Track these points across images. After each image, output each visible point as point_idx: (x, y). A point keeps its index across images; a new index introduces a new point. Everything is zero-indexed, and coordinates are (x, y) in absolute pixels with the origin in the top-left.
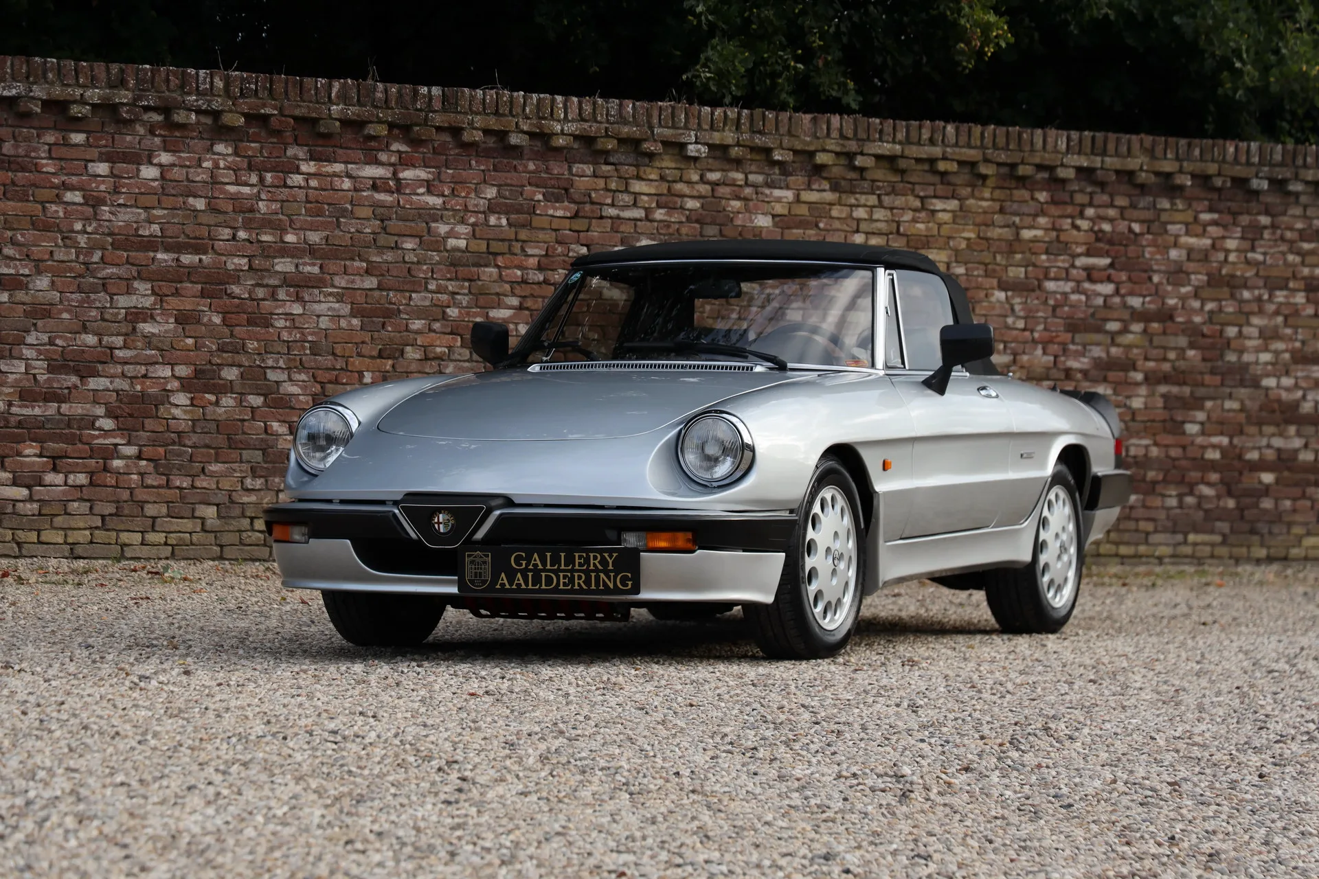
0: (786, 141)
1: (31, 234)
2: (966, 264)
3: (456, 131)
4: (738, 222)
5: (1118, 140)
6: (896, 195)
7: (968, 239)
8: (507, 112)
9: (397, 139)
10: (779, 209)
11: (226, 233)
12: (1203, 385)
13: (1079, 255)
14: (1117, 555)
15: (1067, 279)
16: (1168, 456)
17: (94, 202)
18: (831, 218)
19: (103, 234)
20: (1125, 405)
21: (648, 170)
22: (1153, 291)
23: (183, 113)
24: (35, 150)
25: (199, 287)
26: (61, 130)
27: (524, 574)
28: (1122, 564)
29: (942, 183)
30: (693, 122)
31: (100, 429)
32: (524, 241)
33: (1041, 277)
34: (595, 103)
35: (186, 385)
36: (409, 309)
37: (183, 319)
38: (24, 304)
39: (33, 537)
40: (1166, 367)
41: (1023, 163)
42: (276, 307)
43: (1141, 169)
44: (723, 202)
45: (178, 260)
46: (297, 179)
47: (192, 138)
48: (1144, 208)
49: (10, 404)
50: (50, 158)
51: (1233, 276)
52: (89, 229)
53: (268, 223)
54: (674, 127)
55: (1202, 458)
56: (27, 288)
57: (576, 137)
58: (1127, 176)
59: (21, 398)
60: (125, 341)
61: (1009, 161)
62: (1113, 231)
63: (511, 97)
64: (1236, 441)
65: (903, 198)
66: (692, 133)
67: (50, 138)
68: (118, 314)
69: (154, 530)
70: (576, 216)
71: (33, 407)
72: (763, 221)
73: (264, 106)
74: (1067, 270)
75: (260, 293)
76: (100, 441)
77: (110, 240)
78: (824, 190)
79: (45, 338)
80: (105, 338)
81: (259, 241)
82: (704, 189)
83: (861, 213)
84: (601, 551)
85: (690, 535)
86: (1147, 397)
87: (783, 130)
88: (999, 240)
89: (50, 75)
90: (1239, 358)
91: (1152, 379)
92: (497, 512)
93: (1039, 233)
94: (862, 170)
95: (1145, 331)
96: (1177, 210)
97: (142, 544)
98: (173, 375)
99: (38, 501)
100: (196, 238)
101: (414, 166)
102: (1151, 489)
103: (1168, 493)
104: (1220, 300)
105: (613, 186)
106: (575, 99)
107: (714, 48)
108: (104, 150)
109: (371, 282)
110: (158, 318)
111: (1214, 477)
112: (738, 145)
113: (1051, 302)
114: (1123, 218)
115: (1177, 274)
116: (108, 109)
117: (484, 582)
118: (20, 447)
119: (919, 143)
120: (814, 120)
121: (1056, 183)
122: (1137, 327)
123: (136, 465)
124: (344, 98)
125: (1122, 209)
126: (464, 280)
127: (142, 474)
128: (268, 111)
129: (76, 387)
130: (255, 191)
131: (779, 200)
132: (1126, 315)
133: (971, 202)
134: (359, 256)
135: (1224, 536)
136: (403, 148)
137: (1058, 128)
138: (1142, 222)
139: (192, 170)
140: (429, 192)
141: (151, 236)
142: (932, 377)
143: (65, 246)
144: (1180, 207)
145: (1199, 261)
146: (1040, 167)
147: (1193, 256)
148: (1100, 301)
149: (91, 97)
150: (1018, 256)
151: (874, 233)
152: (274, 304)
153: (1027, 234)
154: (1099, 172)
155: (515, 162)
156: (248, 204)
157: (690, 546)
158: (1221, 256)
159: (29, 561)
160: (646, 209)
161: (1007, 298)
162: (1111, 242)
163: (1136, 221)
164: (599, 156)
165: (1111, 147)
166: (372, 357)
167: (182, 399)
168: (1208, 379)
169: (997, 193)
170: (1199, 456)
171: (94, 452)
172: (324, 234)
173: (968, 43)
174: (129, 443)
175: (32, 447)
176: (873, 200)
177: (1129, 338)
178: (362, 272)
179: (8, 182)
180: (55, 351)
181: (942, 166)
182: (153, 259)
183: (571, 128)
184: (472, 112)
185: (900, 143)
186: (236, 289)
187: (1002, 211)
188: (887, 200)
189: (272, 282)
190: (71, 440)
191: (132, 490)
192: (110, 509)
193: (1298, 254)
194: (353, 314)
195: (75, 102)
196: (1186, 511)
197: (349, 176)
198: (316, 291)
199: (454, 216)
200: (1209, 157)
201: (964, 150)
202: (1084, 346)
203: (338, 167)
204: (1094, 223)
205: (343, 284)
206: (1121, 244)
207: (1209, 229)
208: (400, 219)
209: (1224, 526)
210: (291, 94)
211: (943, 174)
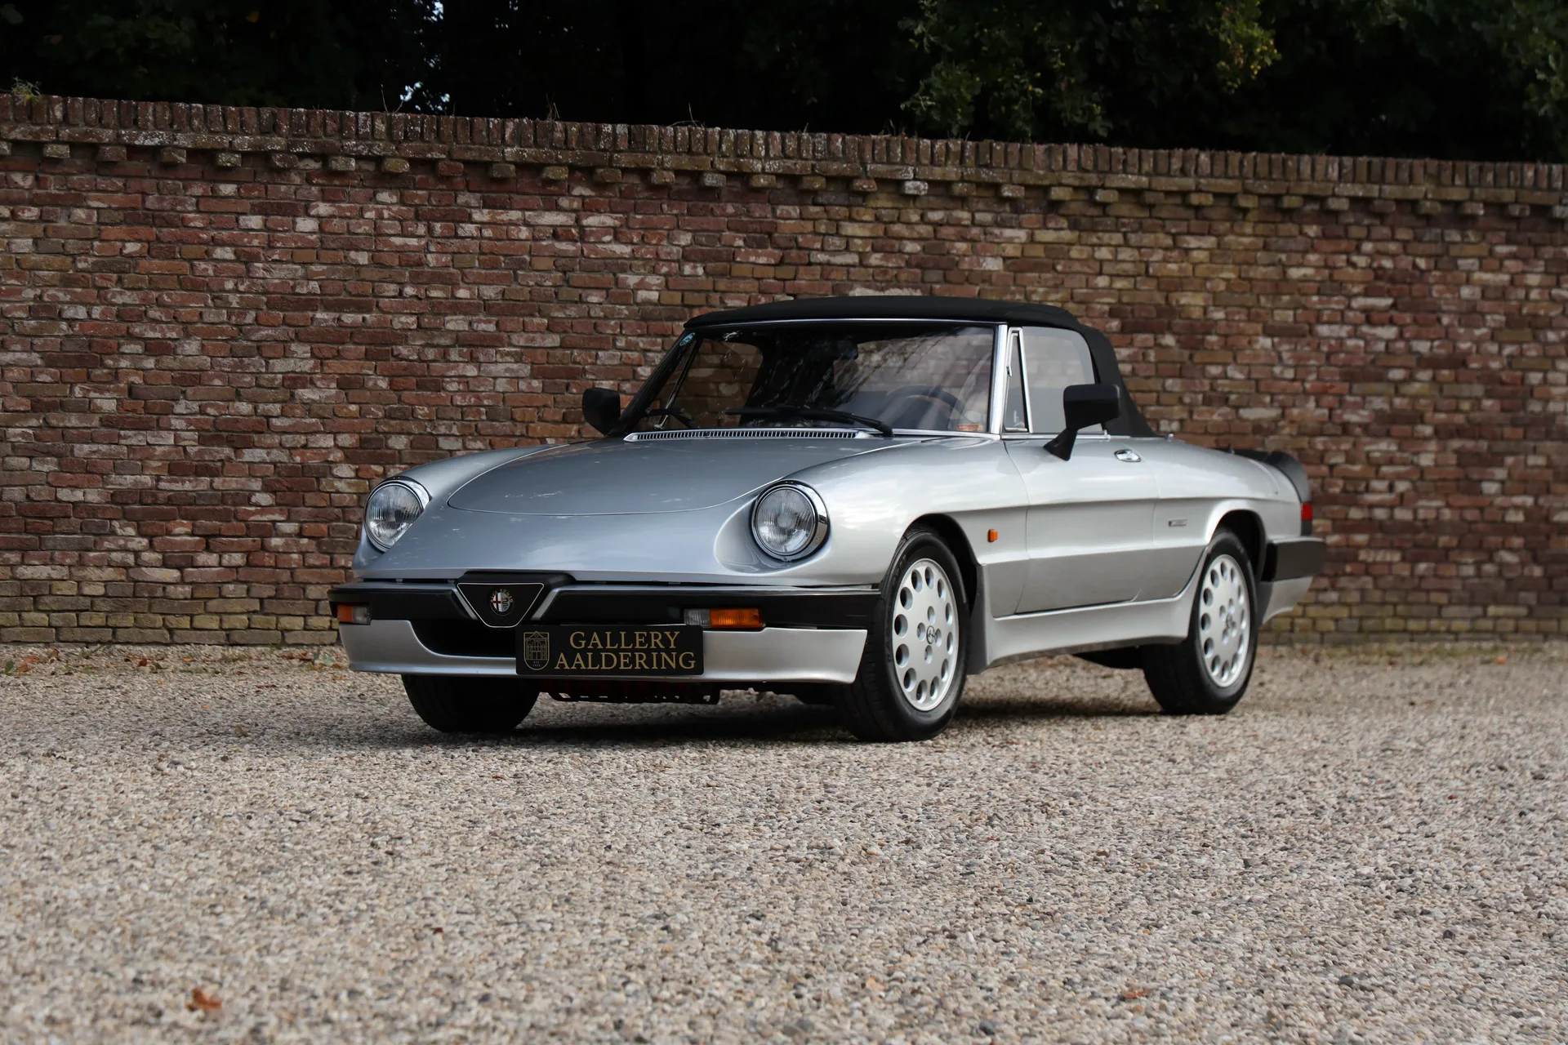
0: (1016, 176)
1: (178, 295)
2: (1225, 307)
3: (644, 173)
4: (965, 266)
5: (1398, 166)
6: (1145, 232)
7: (1227, 280)
8: (701, 150)
9: (579, 182)
10: (1010, 251)
11: (391, 289)
12: (1502, 438)
13: (1356, 295)
14: (1405, 631)
15: (1343, 322)
16: (1462, 519)
17: (246, 258)
18: (1070, 259)
19: (257, 293)
20: (1412, 463)
21: (862, 210)
22: (1443, 334)
23: (341, 159)
24: (181, 203)
25: (363, 348)
26: (210, 181)
27: (584, 653)
28: (1412, 640)
29: (1197, 218)
30: (911, 157)
31: (256, 505)
32: (723, 292)
33: (1313, 320)
34: (799, 139)
35: (350, 456)
36: (595, 368)
37: (346, 384)
38: (171, 370)
39: (185, 622)
40: (1459, 419)
41: (1288, 193)
42: (449, 369)
43: (1426, 198)
44: (947, 244)
45: (339, 319)
46: (469, 229)
47: (353, 187)
48: (1430, 242)
49: (158, 479)
50: (198, 212)
51: (1535, 316)
52: (242, 288)
53: (437, 278)
54: (889, 162)
55: (1503, 521)
56: (175, 353)
57: (778, 176)
58: (1410, 206)
59: (170, 473)
60: (282, 409)
61: (1272, 192)
62: (1395, 268)
63: (706, 133)
64: (1541, 501)
65: (1152, 236)
66: (910, 169)
67: (197, 190)
68: (274, 379)
69: (317, 614)
70: (781, 263)
71: (183, 482)
72: (993, 265)
73: (431, 150)
74: (1342, 312)
75: (431, 354)
76: (258, 518)
77: (264, 299)
78: (1062, 229)
79: (195, 406)
80: (261, 406)
81: (428, 297)
82: (925, 230)
83: (1104, 253)
84: (662, 630)
85: (756, 612)
86: (1437, 453)
87: (1013, 163)
88: (1264, 280)
89: (196, 122)
90: (1544, 408)
91: (1442, 433)
92: (557, 591)
93: (1309, 271)
94: (1104, 205)
95: (1434, 379)
96: (1469, 243)
97: (305, 629)
98: (336, 445)
99: (191, 583)
100: (358, 295)
101: (599, 212)
102: (1444, 556)
103: (1464, 560)
104: (1520, 343)
105: (822, 229)
106: (777, 135)
107: (938, 73)
108: (256, 201)
109: (553, 340)
110: (318, 384)
111: (1517, 542)
112: (962, 180)
113: (1325, 349)
114: (1406, 253)
115: (1470, 314)
116: (259, 157)
117: (543, 663)
118: (171, 524)
119: (1168, 174)
120: (1049, 151)
121: (1327, 216)
122: (1425, 375)
123: (297, 544)
124: (519, 138)
125: (1405, 243)
126: (657, 335)
127: (303, 553)
128: (435, 155)
129: (229, 459)
130: (423, 242)
131: (1010, 241)
132: (1412, 361)
133: (1230, 238)
134: (540, 311)
135: (1530, 608)
136: (587, 192)
137: (1329, 153)
138: (1428, 256)
139: (354, 221)
140: (616, 239)
141: (309, 293)
142: (1055, 441)
143: (216, 307)
144: (1472, 239)
145: (1496, 299)
146: (1308, 198)
147: (1489, 293)
148: (1381, 346)
149: (239, 145)
150: (1286, 298)
151: (1118, 276)
152: (444, 365)
153: (1295, 273)
154: (1376, 203)
155: (711, 205)
156: (415, 257)
157: (756, 623)
158: (1521, 293)
159: (180, 648)
160: (860, 254)
161: (1273, 344)
162: (1392, 280)
163: (1421, 256)
164: (805, 196)
165: (1390, 174)
166: (555, 422)
167: (346, 471)
168: (1508, 431)
169: (1261, 228)
170: (1499, 518)
171: (251, 530)
172: (500, 288)
173: (1230, 61)
174: (288, 520)
175: (183, 525)
176: (1117, 238)
177: (1416, 387)
178: (543, 329)
179: (153, 238)
180: (206, 421)
181: (1195, 199)
182: (312, 319)
183: (773, 166)
184: (663, 152)
185: (1147, 174)
186: (403, 350)
187: (1266, 248)
188: (1133, 238)
189: (443, 341)
190: (225, 517)
191: (292, 571)
192: (269, 591)
194: (533, 376)
195: (223, 150)
196: (1484, 580)
197: (527, 224)
198: (492, 351)
199: (644, 266)
200: (1504, 182)
201: (1221, 181)
202: (1364, 397)
203: (515, 215)
204: (1373, 260)
205: (522, 343)
206: (1404, 282)
207: (1507, 263)
208: (583, 270)
209: (1531, 597)
210: (461, 136)
211: (1198, 208)
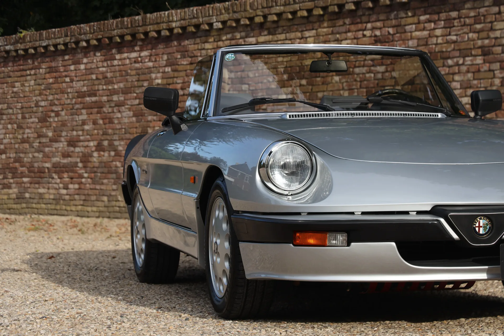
17: (72, 81)
21: (209, 37)
24: (58, 63)
25: (97, 110)
30: (214, 13)
31: (79, 167)
32: (176, 77)
34: (184, 12)
37: (95, 123)
38: (60, 121)
41: (330, 5)
45: (91, 100)
47: (91, 51)
52: (71, 91)
54: (209, 16)
59: (62, 156)
60: (82, 133)
61: (324, 5)
66: (214, 18)
68: (80, 123)
70: (191, 63)
71: (65, 160)
73: (98, 35)
75: (110, 110)
77: (76, 94)
78: (266, 35)
79: (66, 133)
80: (78, 132)
81: (109, 89)
82: (227, 43)
87: (243, 9)
94: (277, 22)
96: (409, 17)
101: (144, 50)
114: (384, 26)
119: (289, 4)
123: (88, 181)
125: (383, 21)
133: (320, 30)
138: (393, 27)
140: (149, 60)
152: (113, 114)
155: (171, 43)
156: (105, 75)
158: (434, 40)
163: (390, 27)
167: (95, 154)
169: (329, 23)
172: (124, 83)
176: (283, 36)
178: (135, 98)
179: (54, 76)
182: (86, 100)
183: (178, 24)
186: (105, 110)
187: (332, 33)
188: (288, 35)
189: (113, 105)
193: (474, 32)
194: (133, 116)
197: (128, 58)
198: (123, 108)
199: (156, 70)
201: (307, 3)
203: (125, 55)
205: (130, 104)
